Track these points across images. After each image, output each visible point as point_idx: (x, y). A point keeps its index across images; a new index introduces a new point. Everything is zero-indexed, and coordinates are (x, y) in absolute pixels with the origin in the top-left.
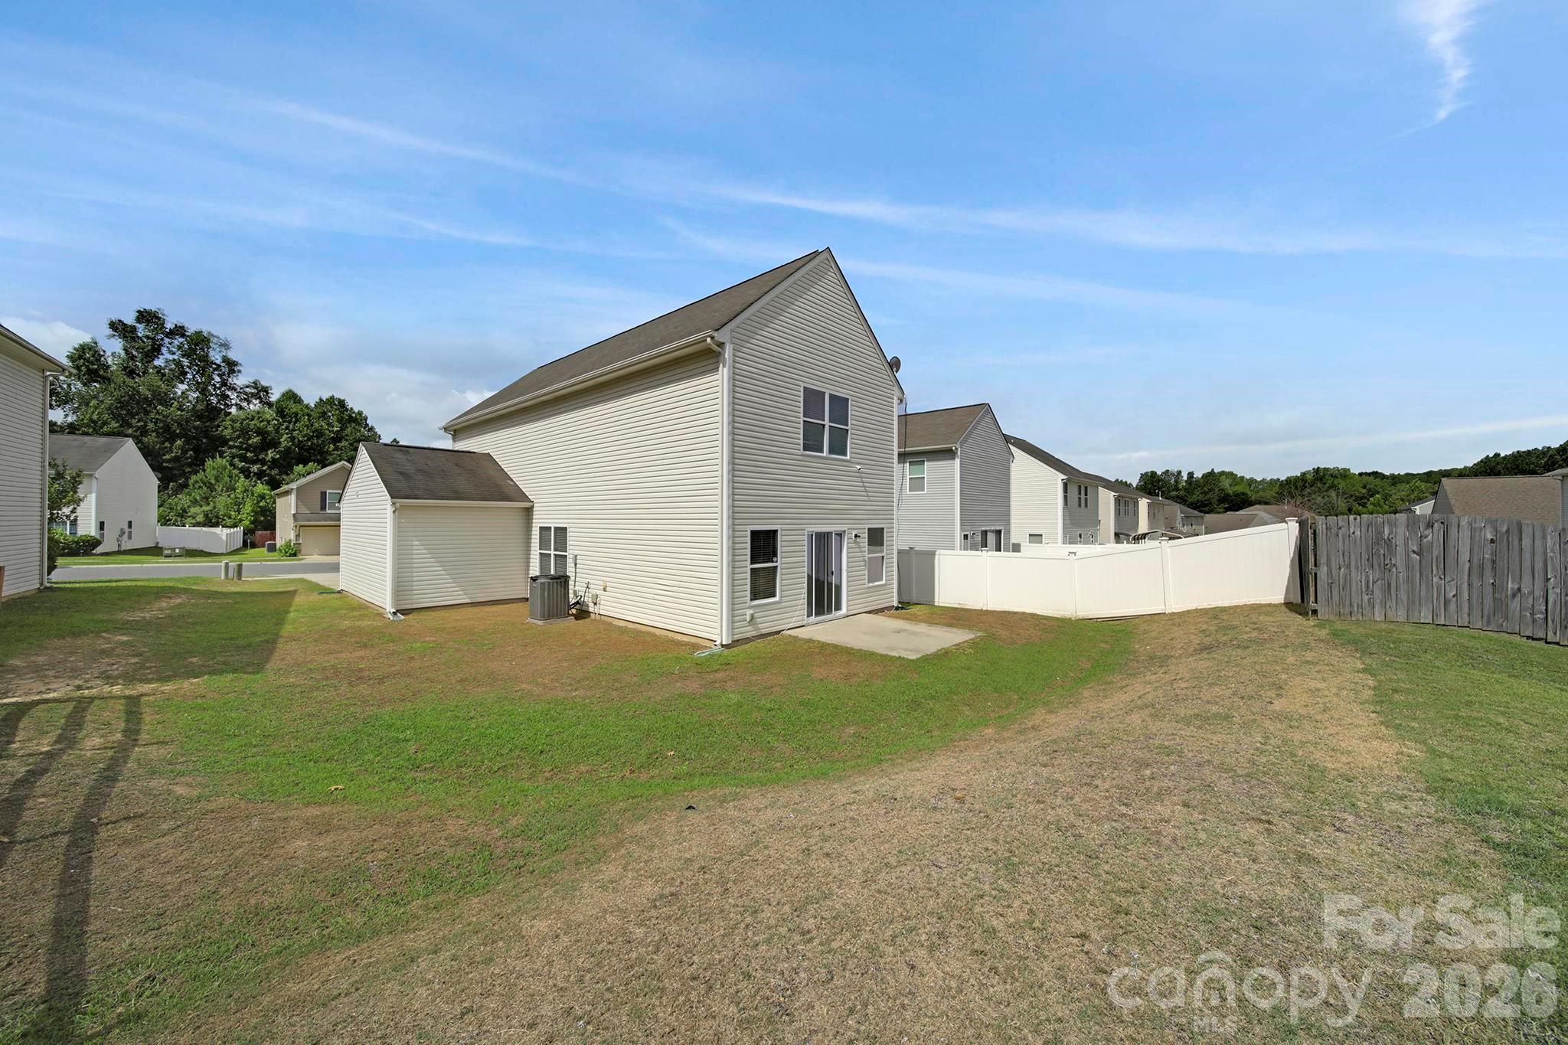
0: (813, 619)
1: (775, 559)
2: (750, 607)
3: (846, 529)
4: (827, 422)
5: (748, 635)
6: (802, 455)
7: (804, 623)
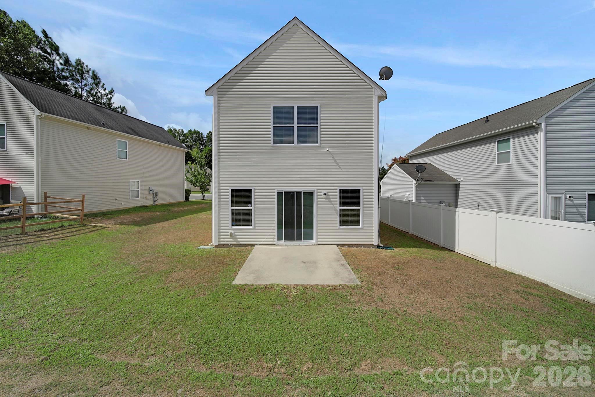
0: (282, 242)
1: (250, 205)
2: (231, 229)
3: (316, 189)
4: (295, 125)
5: (228, 243)
6: (272, 147)
7: (274, 243)
